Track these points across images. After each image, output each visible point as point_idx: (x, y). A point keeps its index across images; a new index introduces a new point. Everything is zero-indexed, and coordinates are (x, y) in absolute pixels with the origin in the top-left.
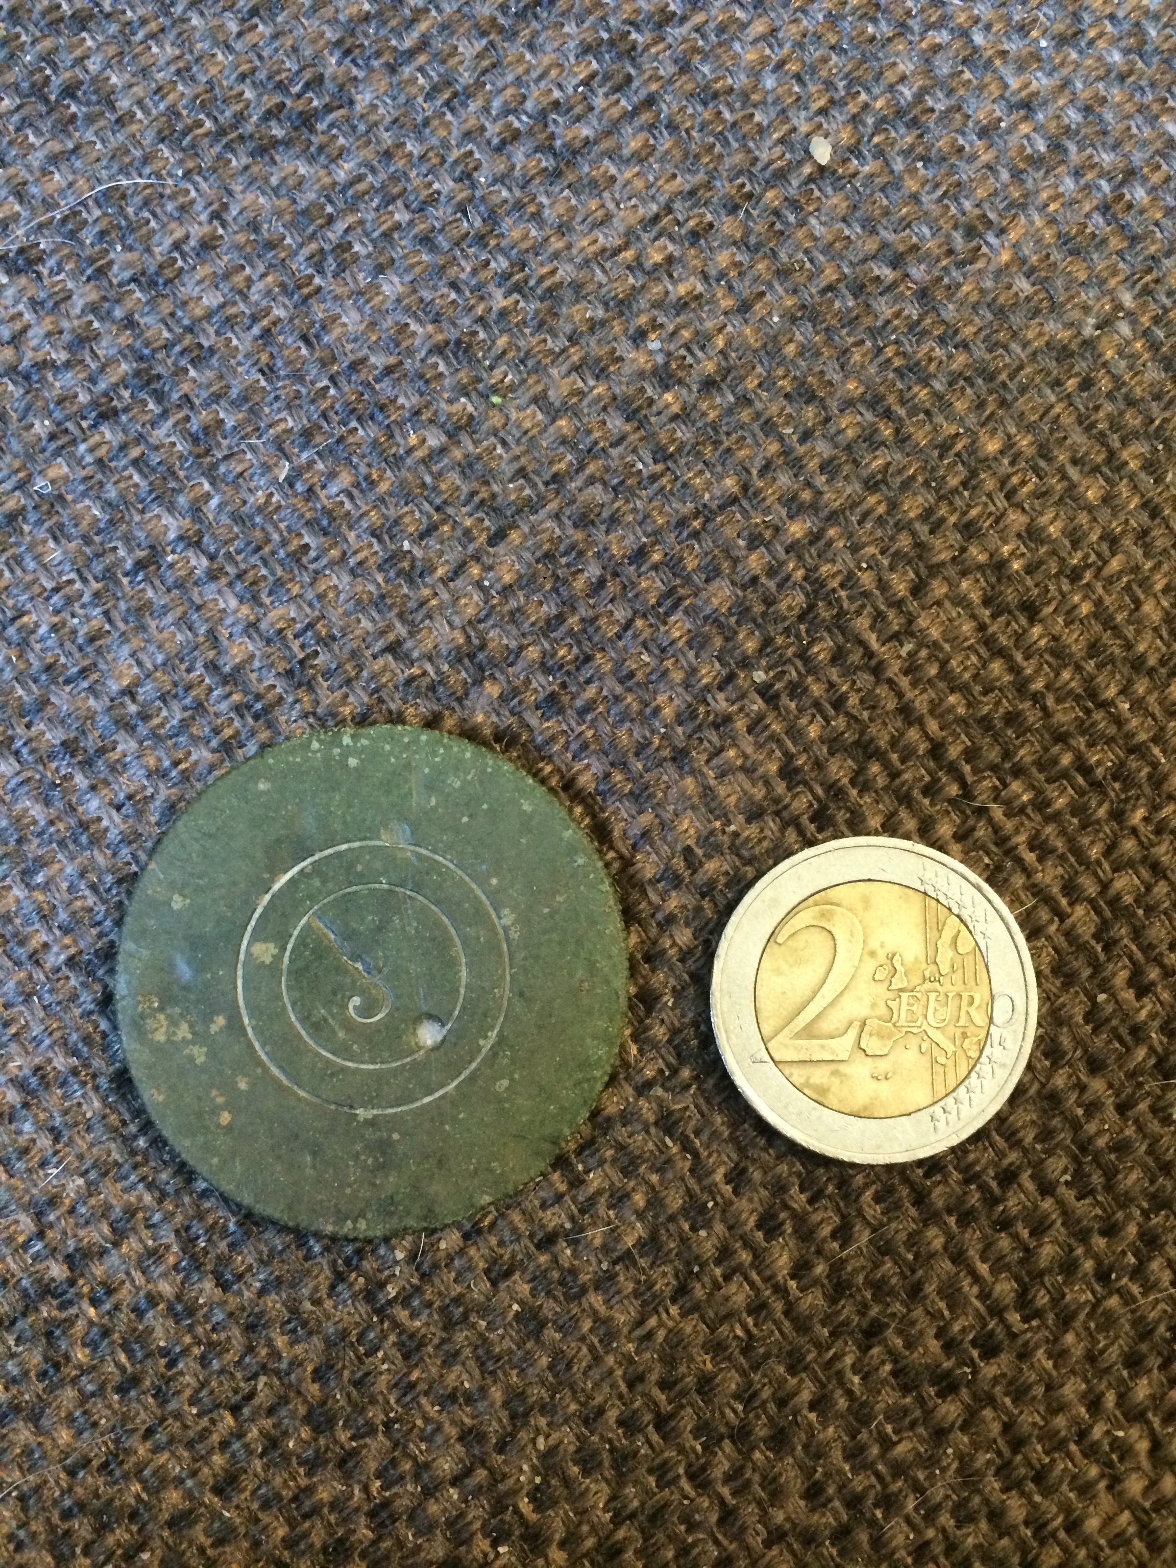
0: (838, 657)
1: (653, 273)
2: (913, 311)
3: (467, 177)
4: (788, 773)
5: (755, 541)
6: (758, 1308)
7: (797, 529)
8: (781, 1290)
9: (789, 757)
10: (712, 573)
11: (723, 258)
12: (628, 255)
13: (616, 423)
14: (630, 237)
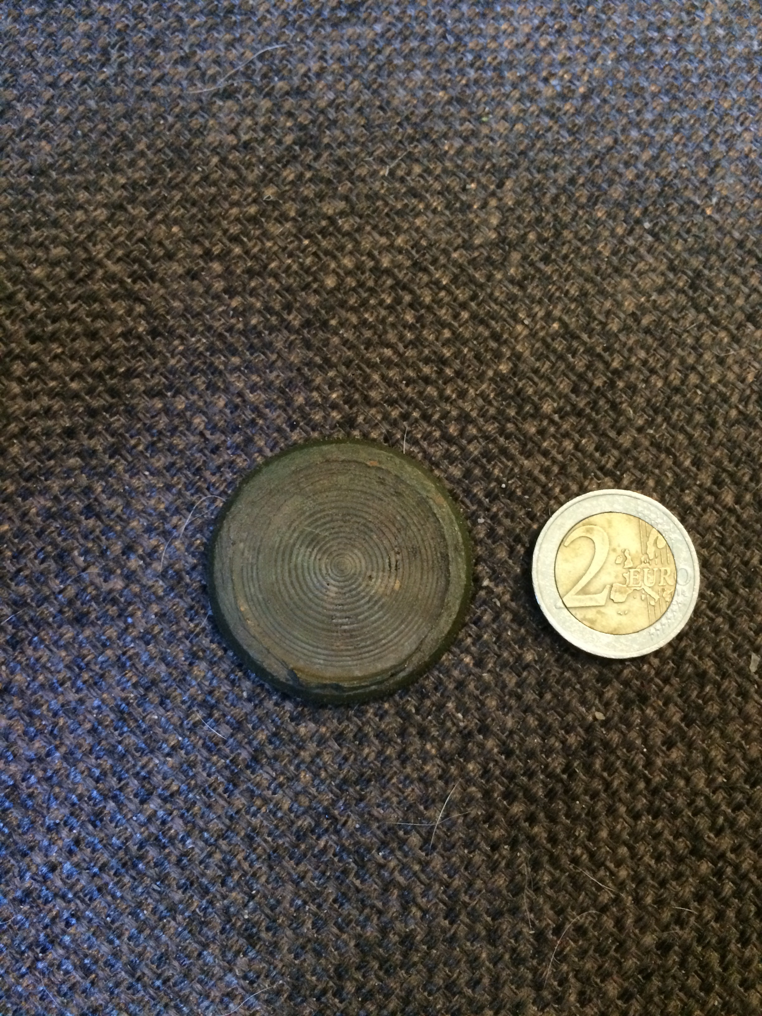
0: (681, 210)
1: (544, 51)
2: (673, 50)
3: (441, 21)
4: (672, 268)
5: (627, 164)
6: (723, 522)
7: (645, 156)
8: (731, 511)
9: (671, 261)
10: (611, 182)
11: (575, 40)
12: (530, 45)
13: (546, 121)
14: (529, 37)
